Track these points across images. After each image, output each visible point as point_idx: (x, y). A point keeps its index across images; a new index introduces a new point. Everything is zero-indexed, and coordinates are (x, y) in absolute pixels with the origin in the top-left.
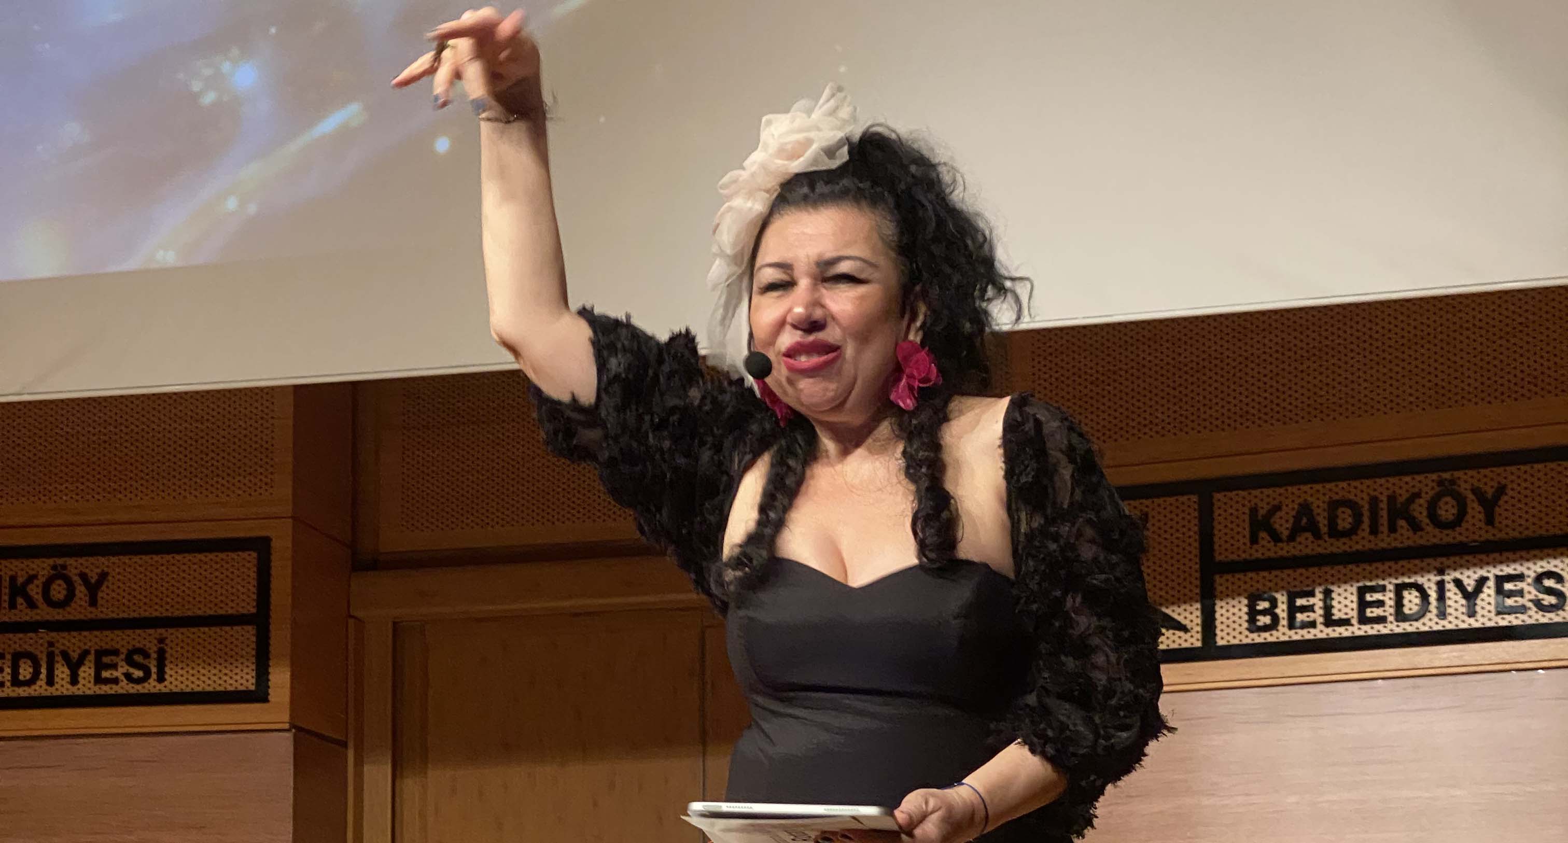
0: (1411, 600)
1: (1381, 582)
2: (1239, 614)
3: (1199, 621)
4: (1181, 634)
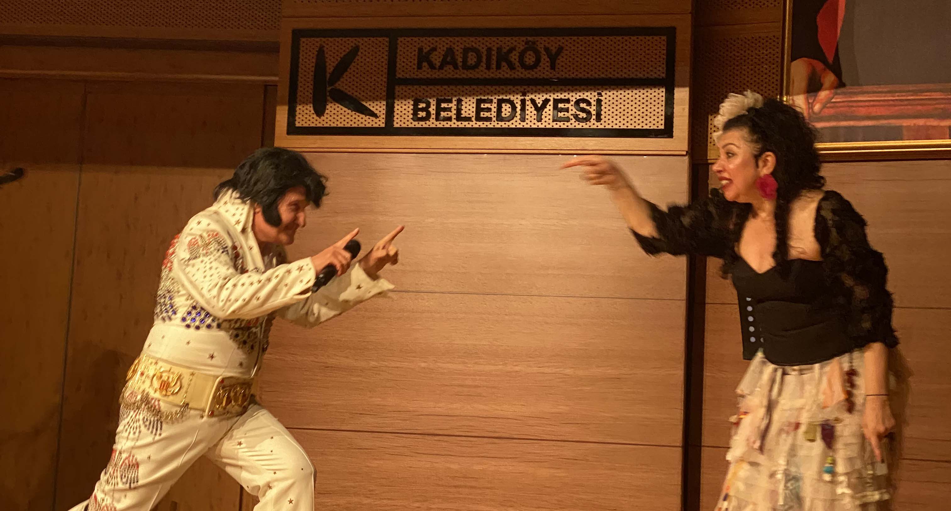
0: (506, 109)
1: (490, 98)
2: (408, 109)
3: (384, 112)
4: (374, 119)
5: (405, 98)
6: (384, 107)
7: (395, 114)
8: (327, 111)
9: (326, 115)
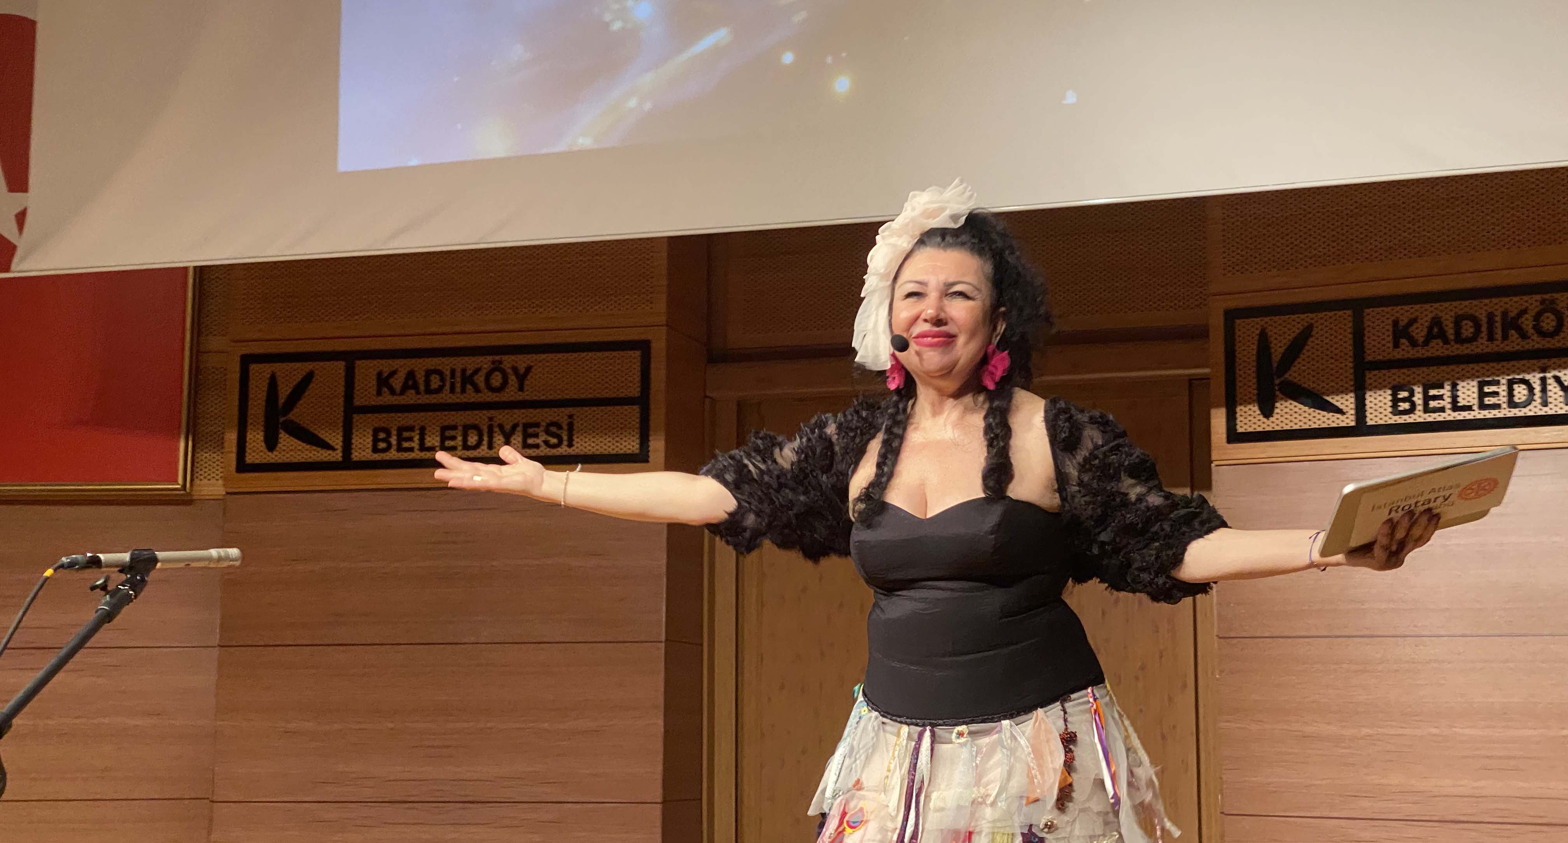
0: (1520, 392)
1: (1497, 378)
2: (1385, 401)
3: (1353, 406)
4: (1339, 416)
5: (1380, 387)
6: (1353, 400)
7: (1367, 407)
8: (1276, 411)
9: (1275, 416)
